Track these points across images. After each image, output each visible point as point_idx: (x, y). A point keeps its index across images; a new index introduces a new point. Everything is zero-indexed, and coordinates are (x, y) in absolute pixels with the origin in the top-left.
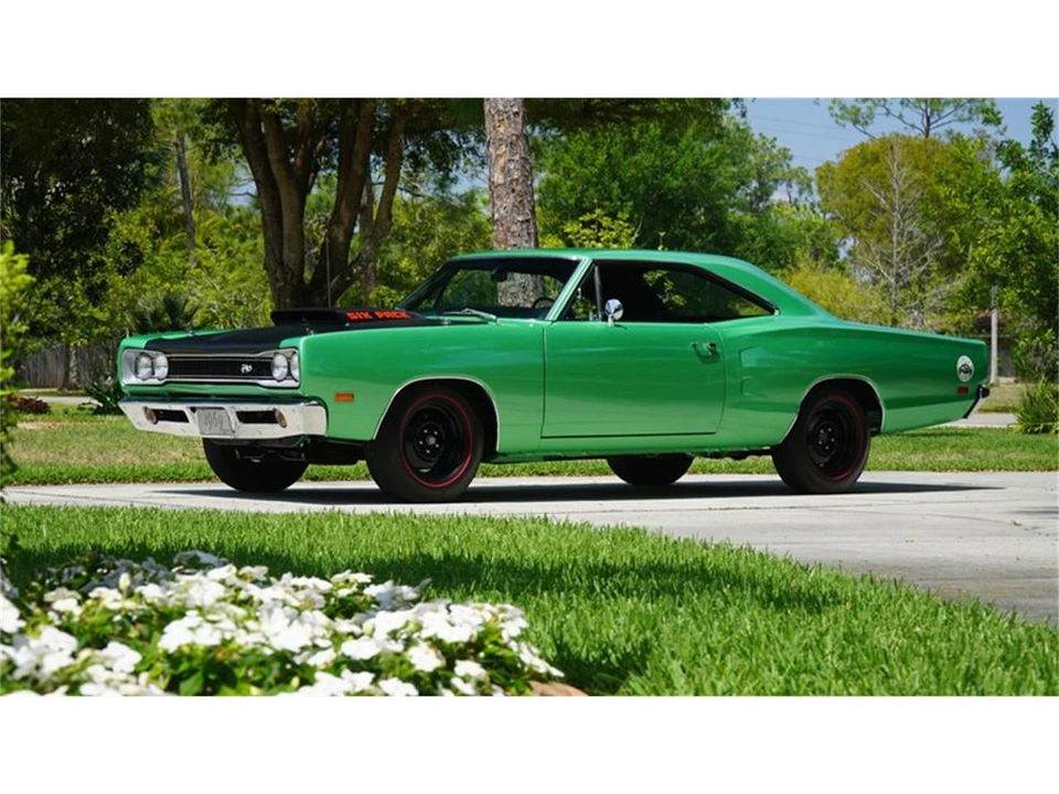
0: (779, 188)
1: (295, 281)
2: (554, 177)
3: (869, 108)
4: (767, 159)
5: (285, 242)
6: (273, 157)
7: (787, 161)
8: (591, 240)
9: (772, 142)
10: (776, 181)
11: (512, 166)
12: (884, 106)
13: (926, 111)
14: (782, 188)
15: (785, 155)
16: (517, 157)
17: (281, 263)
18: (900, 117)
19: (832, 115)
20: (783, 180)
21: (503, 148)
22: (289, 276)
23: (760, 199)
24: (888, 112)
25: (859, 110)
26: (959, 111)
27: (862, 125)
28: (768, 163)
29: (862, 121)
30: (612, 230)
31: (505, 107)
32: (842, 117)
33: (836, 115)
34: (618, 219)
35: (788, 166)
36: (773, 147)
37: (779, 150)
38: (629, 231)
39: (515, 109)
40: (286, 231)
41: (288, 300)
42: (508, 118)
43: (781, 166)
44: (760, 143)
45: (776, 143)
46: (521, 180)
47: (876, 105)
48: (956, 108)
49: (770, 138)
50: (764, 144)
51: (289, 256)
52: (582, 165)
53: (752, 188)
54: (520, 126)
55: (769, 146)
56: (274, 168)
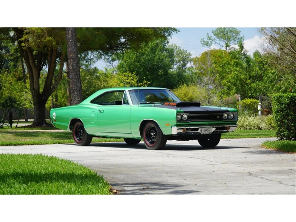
0: (188, 63)
1: (37, 93)
2: (123, 62)
3: (211, 42)
4: (185, 56)
5: (34, 83)
6: (31, 61)
7: (190, 56)
8: (126, 80)
9: (186, 51)
10: (187, 62)
11: (74, 65)
12: (215, 41)
13: (226, 42)
14: (189, 63)
15: (189, 54)
16: (75, 62)
17: (34, 89)
18: (219, 44)
19: (201, 43)
20: (189, 61)
21: (72, 60)
22: (36, 92)
23: (183, 67)
24: (216, 43)
25: (208, 42)
26: (235, 42)
27: (209, 46)
28: (185, 57)
29: (209, 45)
30: (131, 77)
31: (72, 50)
32: (204, 44)
33: (202, 44)
34: (133, 74)
35: (191, 57)
36: (186, 52)
37: (188, 53)
38: (136, 77)
39: (75, 50)
40: (35, 80)
41: (36, 98)
42: (73, 53)
43: (189, 57)
44: (183, 51)
45: (187, 51)
46: (76, 68)
47: (213, 41)
48: (234, 41)
49: (186, 50)
50: (184, 52)
51: (35, 87)
52: (130, 59)
53: (181, 63)
54: (76, 54)
55: (185, 52)
56: (31, 64)
